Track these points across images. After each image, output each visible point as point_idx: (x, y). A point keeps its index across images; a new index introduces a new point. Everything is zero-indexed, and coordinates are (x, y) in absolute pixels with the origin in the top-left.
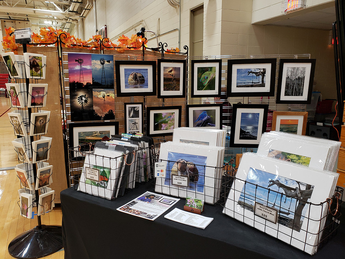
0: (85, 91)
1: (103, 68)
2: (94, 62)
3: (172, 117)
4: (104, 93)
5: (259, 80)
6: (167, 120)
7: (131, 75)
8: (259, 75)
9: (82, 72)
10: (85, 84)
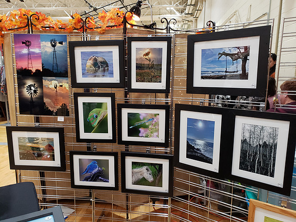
0: (33, 79)
1: (55, 51)
2: (43, 43)
3: (155, 120)
4: (56, 82)
5: (237, 67)
6: (147, 124)
7: (90, 59)
8: (237, 59)
9: (30, 56)
10: (34, 71)
